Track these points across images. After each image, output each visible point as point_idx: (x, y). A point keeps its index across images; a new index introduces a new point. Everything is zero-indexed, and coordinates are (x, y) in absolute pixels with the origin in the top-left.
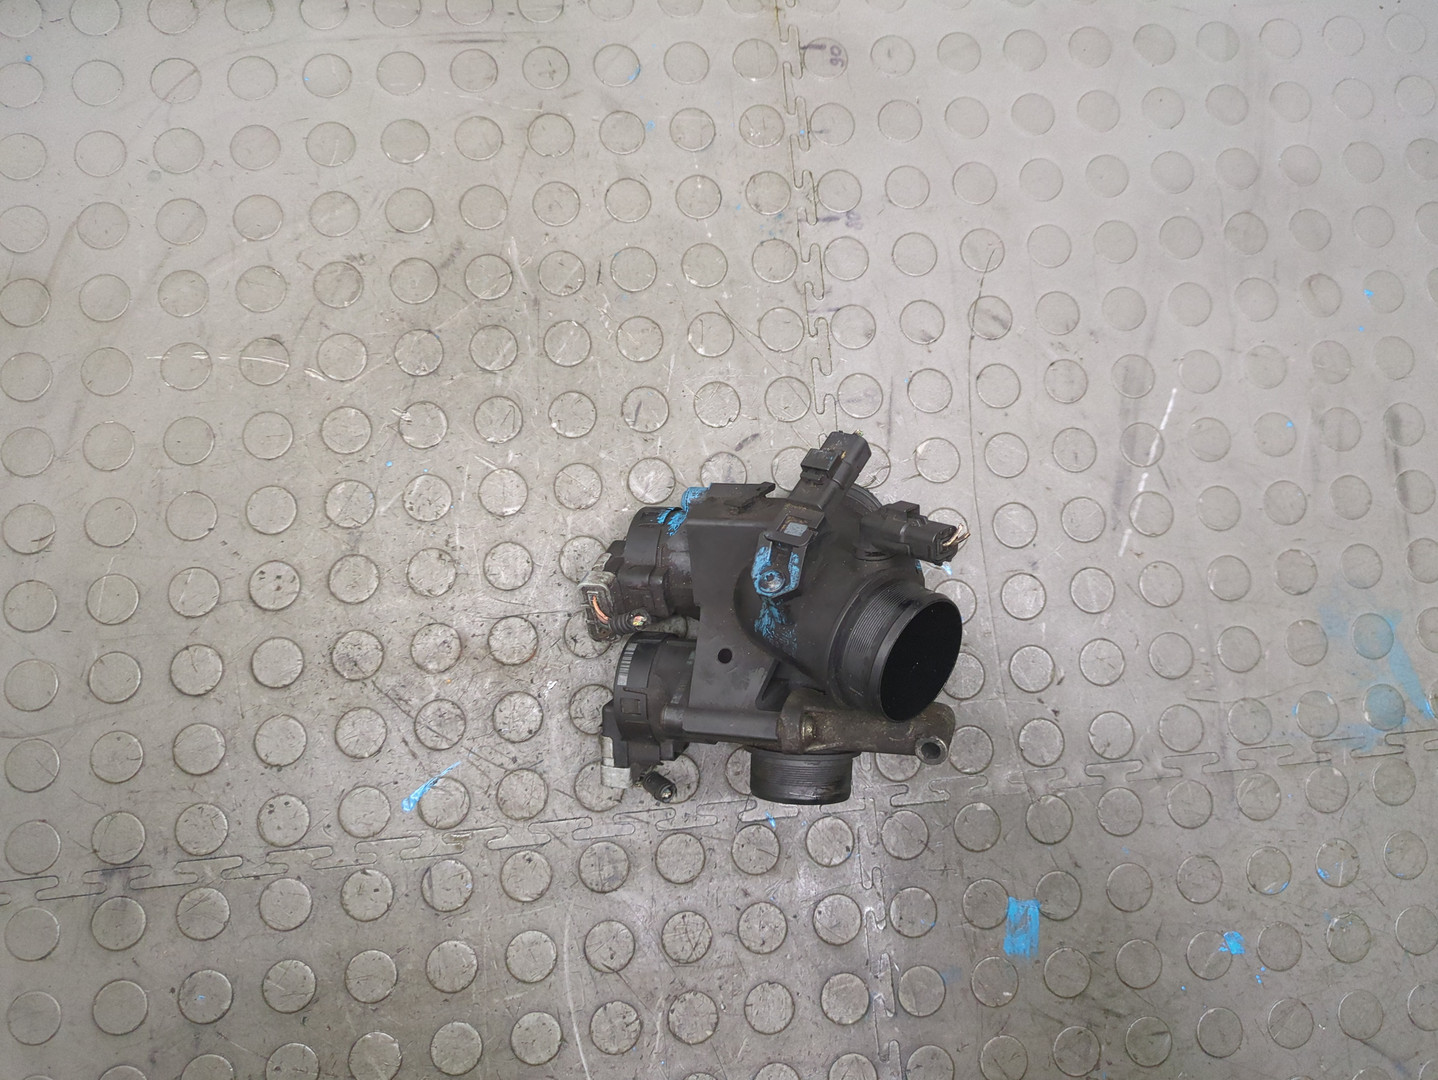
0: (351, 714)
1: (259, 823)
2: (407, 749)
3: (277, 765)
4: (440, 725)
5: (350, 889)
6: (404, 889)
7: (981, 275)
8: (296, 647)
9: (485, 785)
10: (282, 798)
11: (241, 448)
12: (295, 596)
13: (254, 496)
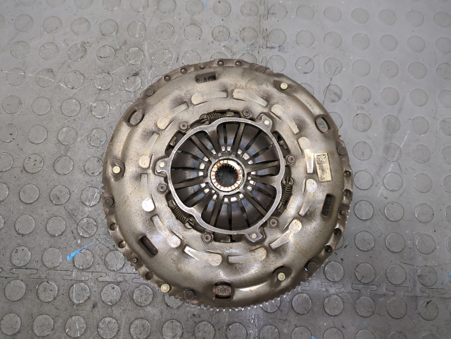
0: (53, 218)
1: (11, 256)
2: (72, 235)
3: (22, 234)
4: (87, 227)
5: (41, 288)
6: (62, 291)
7: (332, 76)
8: (37, 188)
9: (101, 254)
10: (21, 247)
11: (31, 109)
12: (41, 168)
13: (32, 128)
